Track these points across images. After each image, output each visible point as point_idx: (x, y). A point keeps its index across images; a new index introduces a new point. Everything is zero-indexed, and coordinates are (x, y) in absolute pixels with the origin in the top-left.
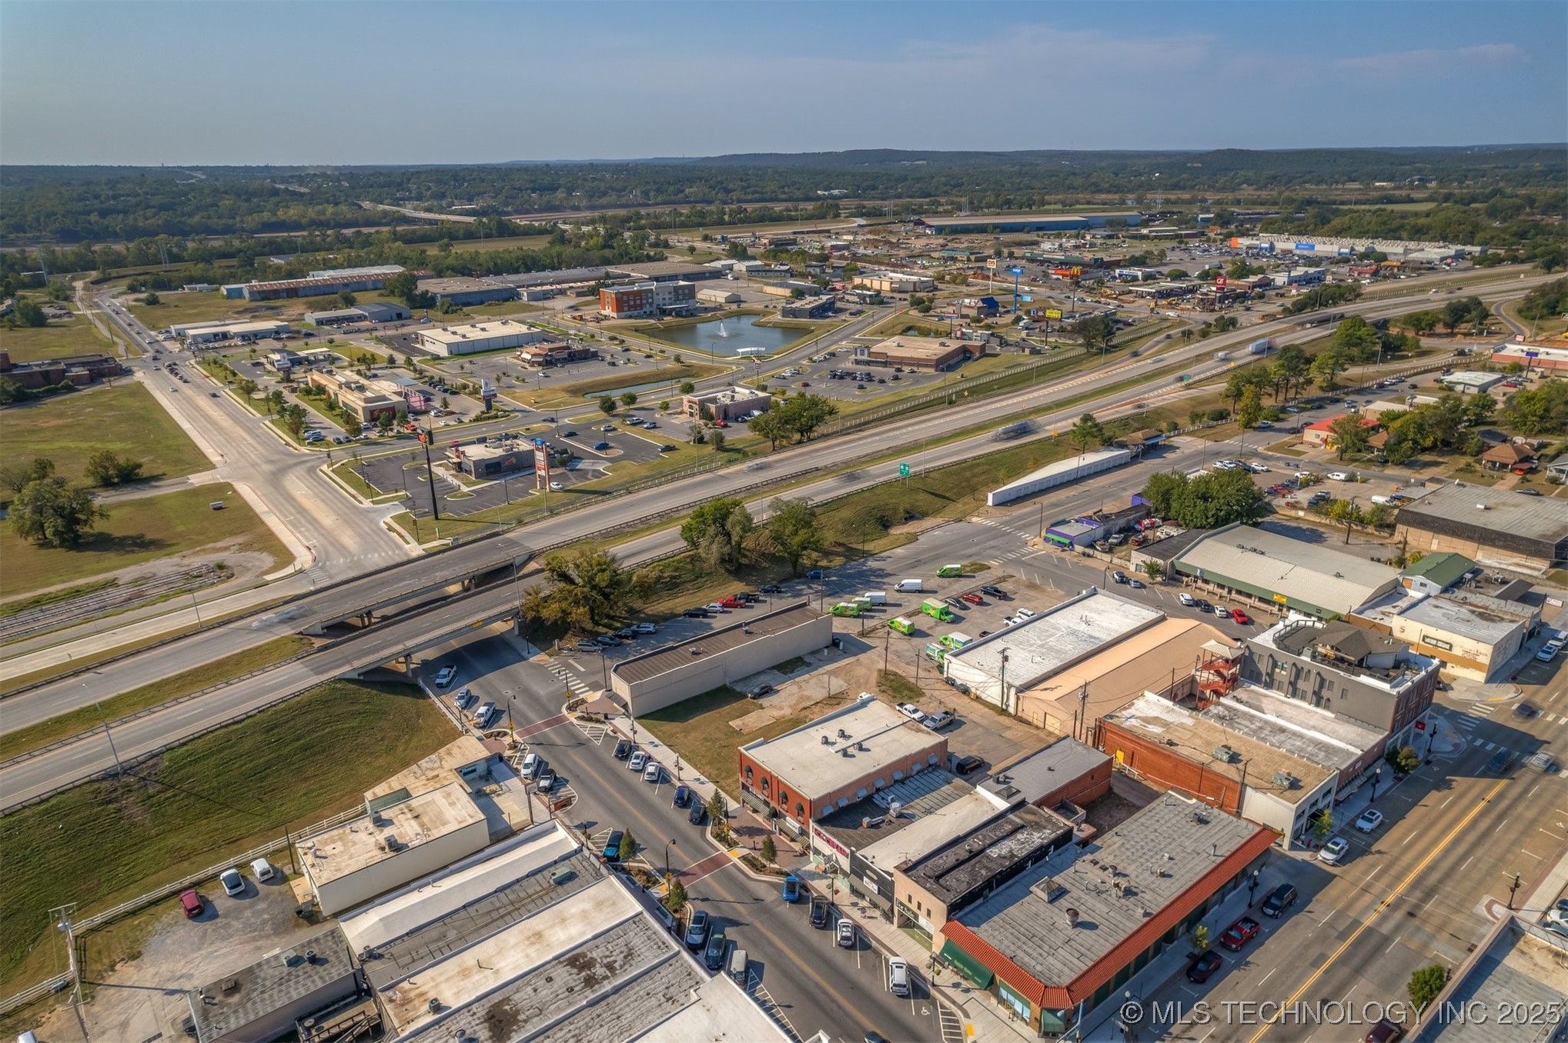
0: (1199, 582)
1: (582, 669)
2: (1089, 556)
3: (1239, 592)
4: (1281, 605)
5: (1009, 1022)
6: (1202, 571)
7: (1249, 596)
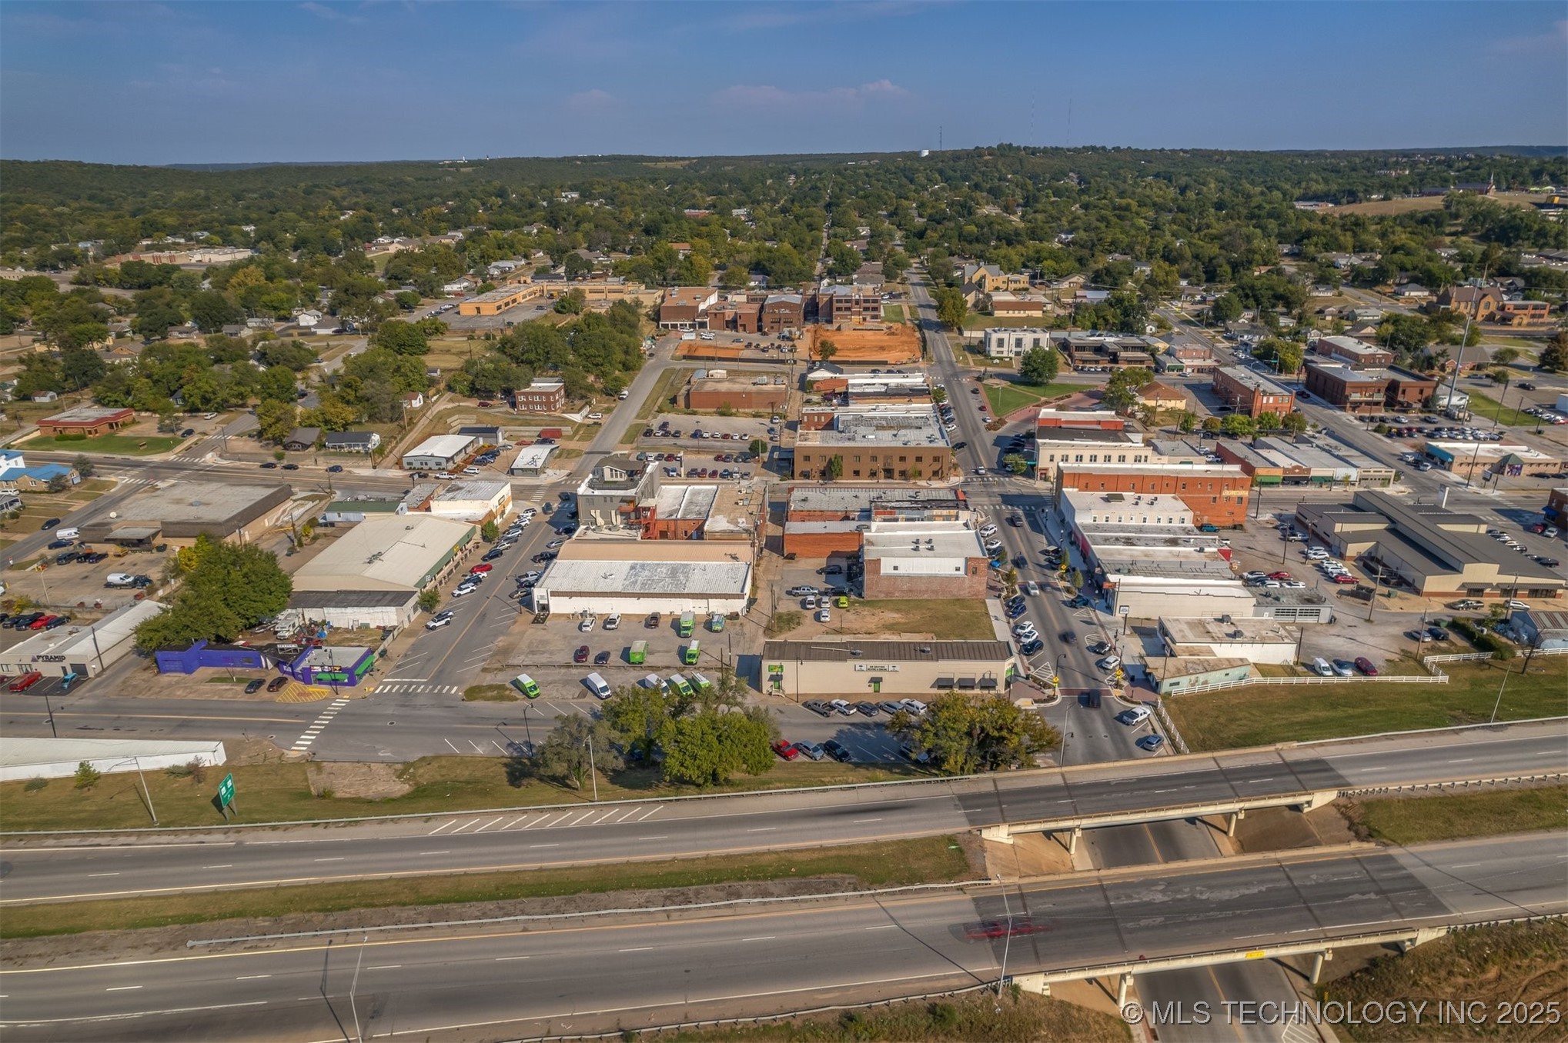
2: (384, 652)
4: (454, 557)
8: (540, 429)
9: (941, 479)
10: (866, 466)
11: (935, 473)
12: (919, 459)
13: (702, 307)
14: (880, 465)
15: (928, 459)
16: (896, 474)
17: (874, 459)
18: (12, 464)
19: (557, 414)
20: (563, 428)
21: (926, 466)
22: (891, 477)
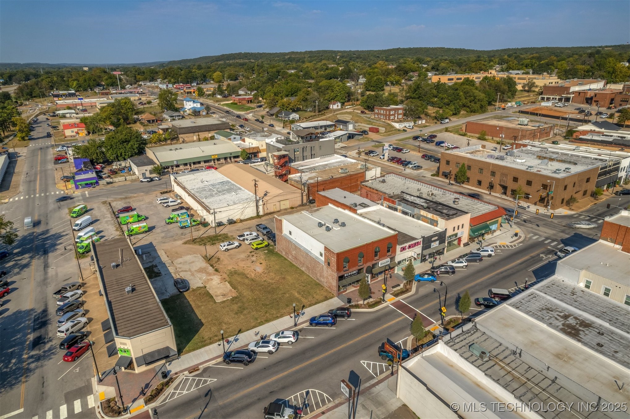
0: (174, 168)
1: (22, 410)
2: (111, 183)
3: (194, 163)
4: (214, 160)
5: (493, 236)
6: (177, 161)
7: (199, 163)
8: (371, 126)
9: (546, 206)
10: (487, 179)
11: (542, 200)
12: (529, 183)
13: (573, 89)
14: (496, 180)
15: (536, 186)
16: (509, 192)
17: (493, 174)
18: (195, 105)
19: (389, 122)
20: (380, 128)
21: (535, 191)
22: (505, 193)
